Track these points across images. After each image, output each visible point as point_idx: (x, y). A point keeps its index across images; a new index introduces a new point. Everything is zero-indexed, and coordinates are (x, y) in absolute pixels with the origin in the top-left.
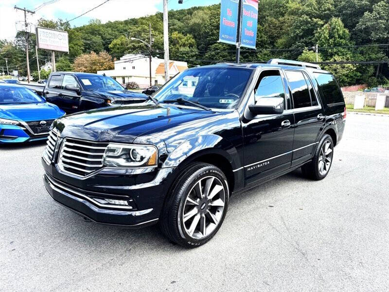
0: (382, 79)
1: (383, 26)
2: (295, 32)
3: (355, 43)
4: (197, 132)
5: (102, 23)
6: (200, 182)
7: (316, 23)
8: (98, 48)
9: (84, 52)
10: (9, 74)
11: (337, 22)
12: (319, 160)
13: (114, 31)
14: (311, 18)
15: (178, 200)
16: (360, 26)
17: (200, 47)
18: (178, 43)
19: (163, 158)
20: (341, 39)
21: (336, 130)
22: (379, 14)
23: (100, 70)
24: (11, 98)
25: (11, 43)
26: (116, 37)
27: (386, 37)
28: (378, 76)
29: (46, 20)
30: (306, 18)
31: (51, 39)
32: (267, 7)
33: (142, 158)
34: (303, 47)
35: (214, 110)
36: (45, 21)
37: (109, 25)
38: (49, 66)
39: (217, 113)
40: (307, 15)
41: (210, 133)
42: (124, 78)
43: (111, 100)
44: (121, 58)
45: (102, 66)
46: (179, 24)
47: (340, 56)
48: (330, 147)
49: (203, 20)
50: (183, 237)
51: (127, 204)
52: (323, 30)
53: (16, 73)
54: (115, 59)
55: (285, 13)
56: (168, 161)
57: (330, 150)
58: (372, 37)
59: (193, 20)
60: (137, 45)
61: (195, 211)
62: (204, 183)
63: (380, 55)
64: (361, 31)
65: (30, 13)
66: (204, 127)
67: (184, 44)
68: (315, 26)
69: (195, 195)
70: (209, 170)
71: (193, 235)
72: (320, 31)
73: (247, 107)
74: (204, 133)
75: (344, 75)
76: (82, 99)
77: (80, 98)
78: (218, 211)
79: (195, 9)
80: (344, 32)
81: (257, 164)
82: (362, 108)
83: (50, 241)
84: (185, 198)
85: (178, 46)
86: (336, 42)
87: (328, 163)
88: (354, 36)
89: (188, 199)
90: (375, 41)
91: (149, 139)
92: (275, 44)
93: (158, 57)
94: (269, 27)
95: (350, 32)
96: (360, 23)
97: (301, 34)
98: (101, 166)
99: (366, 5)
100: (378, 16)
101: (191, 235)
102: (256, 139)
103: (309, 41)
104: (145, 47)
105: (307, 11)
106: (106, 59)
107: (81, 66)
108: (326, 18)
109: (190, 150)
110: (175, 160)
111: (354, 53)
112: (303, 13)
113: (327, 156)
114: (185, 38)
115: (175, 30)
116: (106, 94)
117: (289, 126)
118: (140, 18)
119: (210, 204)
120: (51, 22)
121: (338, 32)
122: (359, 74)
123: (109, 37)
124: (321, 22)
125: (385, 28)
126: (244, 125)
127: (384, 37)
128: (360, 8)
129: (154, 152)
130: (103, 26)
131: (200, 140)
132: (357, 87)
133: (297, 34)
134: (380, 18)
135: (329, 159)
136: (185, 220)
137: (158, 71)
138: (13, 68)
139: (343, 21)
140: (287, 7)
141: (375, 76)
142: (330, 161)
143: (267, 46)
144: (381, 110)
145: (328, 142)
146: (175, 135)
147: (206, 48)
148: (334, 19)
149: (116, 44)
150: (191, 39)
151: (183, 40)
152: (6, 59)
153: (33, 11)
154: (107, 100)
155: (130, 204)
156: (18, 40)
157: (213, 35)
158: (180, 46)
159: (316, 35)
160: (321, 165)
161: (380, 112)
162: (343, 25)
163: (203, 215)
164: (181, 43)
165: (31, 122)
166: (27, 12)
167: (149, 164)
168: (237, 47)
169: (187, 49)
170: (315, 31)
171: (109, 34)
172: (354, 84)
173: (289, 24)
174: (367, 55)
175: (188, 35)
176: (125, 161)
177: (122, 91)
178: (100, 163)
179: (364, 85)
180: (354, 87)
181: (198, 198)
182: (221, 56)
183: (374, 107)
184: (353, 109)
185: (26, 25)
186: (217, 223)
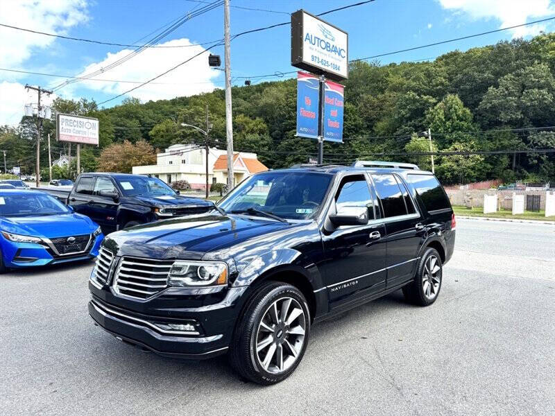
0: (520, 172)
1: (515, 104)
2: (399, 113)
3: (479, 125)
4: (271, 247)
5: (140, 103)
6: (275, 303)
7: (426, 101)
8: (134, 135)
9: (115, 140)
10: (7, 172)
11: (454, 99)
12: (424, 280)
13: (158, 114)
14: (419, 95)
15: (251, 324)
16: (484, 104)
17: (273, 134)
18: (244, 128)
19: (233, 277)
20: (460, 121)
21: (443, 243)
22: (507, 89)
23: (136, 165)
24: (27, 208)
25: (12, 130)
26: (159, 122)
27: (520, 117)
28: (516, 168)
29: (64, 99)
30: (413, 96)
31: (76, 128)
32: (362, 82)
33: (211, 277)
34: (411, 132)
35: (289, 221)
36: (62, 101)
37: (151, 105)
38: (64, 160)
39: (292, 225)
40: (415, 91)
41: (286, 247)
42: (169, 175)
43: (159, 209)
44: (166, 150)
45: (139, 159)
46: (245, 105)
47: (461, 143)
48: (436, 264)
49: (277, 99)
50: (257, 370)
51: (194, 329)
52: (436, 110)
53: (17, 170)
54: (158, 150)
55: (385, 89)
56: (238, 281)
57: (437, 268)
58: (501, 118)
59: (264, 100)
60: (188, 132)
61: (270, 339)
62: (280, 306)
63: (515, 141)
64: (486, 110)
65: (46, 94)
66: (278, 241)
67: (252, 130)
68: (426, 105)
69: (270, 320)
70: (286, 290)
71: (268, 369)
72: (432, 111)
73: (327, 217)
74: (279, 247)
75: (469, 167)
76: (120, 207)
77: (117, 206)
78: (298, 341)
79: (266, 85)
80: (464, 112)
81: (343, 284)
82: (495, 211)
83: (97, 381)
84: (259, 323)
85: (244, 132)
86: (455, 124)
87: (436, 284)
88: (478, 117)
89: (262, 323)
90: (506, 124)
91: (217, 255)
92: (374, 128)
93: (218, 148)
94: (366, 107)
95: (471, 112)
96: (484, 101)
97: (408, 115)
98: (165, 286)
99: (490, 79)
100: (506, 92)
101: (266, 368)
102: (347, 253)
103: (420, 124)
104: (199, 135)
105: (414, 87)
106: (145, 150)
107: (110, 160)
108: (439, 95)
109: (263, 267)
110: (246, 279)
111: (479, 139)
112: (408, 89)
113: (434, 275)
114: (254, 122)
115: (240, 112)
116: (152, 201)
117: (379, 238)
118: (193, 96)
119: (287, 332)
120: (71, 103)
121: (456, 112)
122: (489, 166)
123: (150, 121)
124: (433, 100)
125: (518, 106)
126: (325, 238)
127: (517, 118)
128: (482, 83)
129: (223, 270)
130: (142, 106)
131: (274, 257)
132: (487, 183)
133: (403, 116)
134: (510, 94)
135: (437, 279)
136: (258, 349)
137: (217, 166)
138: (13, 164)
139: (461, 98)
140: (387, 81)
141: (511, 168)
142: (439, 281)
143: (363, 131)
144: (521, 215)
145: (433, 258)
146: (244, 251)
147: (282, 135)
148: (449, 97)
149: (159, 131)
150: (262, 123)
151: (250, 125)
152: (4, 151)
153: (50, 91)
154: (154, 208)
155: (197, 329)
156: (24, 127)
157: (290, 118)
158: (247, 133)
159: (428, 116)
160: (426, 286)
161: (518, 217)
162: (462, 104)
163: (280, 345)
164: (247, 129)
165: (56, 239)
166: (42, 93)
167: (219, 282)
168: (320, 142)
169: (256, 137)
170: (426, 112)
171: (150, 118)
172: (484, 180)
173: (391, 103)
174: (497, 141)
175: (258, 119)
176: (191, 280)
177: (174, 196)
178: (164, 283)
179: (498, 181)
180: (485, 183)
181: (273, 323)
182: (302, 145)
183: (511, 210)
184: (483, 213)
185: (40, 109)
186: (297, 356)
